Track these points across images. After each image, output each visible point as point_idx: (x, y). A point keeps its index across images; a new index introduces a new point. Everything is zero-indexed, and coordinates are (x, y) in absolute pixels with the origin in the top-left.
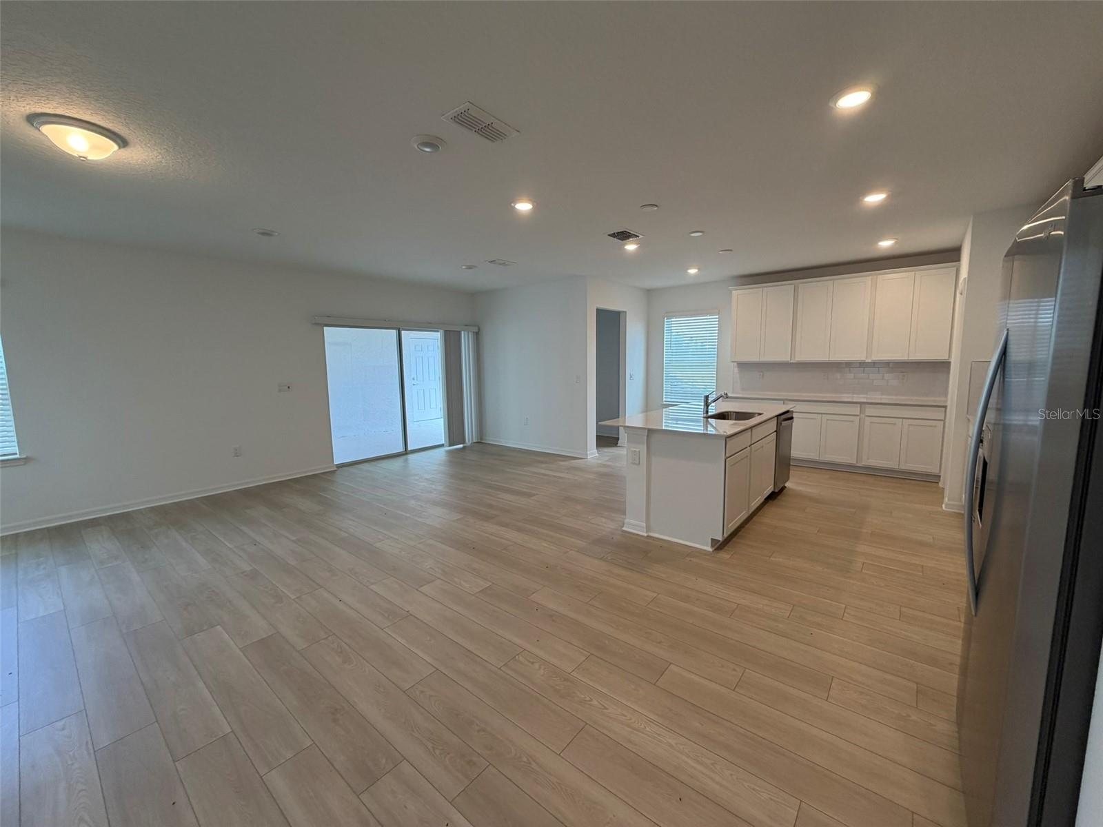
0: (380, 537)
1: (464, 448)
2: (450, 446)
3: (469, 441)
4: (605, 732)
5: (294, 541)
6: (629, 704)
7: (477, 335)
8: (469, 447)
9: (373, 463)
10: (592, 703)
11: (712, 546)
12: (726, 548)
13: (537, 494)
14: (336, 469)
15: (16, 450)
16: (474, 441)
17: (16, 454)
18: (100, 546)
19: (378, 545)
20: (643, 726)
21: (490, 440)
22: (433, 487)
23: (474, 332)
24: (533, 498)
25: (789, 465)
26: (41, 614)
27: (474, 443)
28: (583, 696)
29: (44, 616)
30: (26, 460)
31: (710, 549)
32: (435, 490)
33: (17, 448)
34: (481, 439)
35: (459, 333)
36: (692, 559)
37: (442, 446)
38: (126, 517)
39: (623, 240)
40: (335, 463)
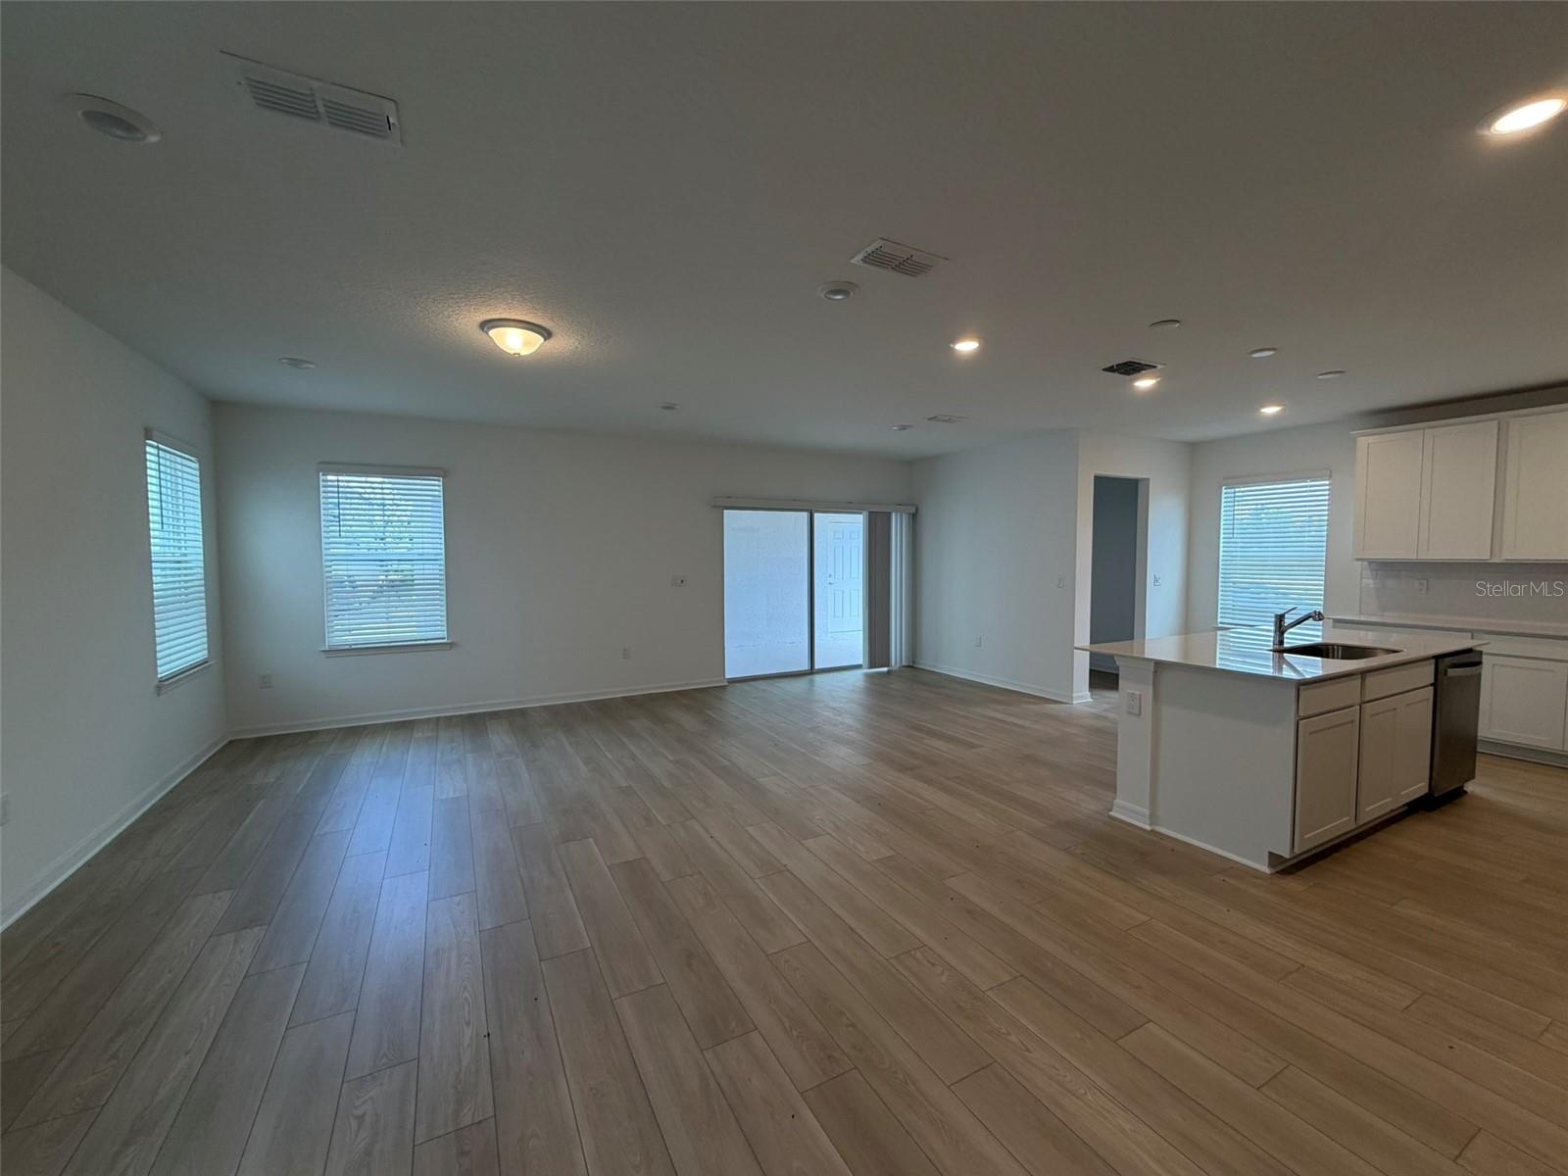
0: (766, 772)
1: (888, 672)
2: (871, 667)
3: (896, 664)
4: (1021, 1080)
5: (671, 761)
6: (1068, 1056)
7: (914, 518)
8: (895, 671)
9: (772, 682)
10: (1010, 1038)
11: (1271, 865)
12: (1300, 873)
13: (981, 746)
14: (727, 684)
15: (445, 634)
16: (904, 664)
17: (443, 638)
18: (500, 738)
19: (761, 780)
20: (1083, 1091)
21: (926, 663)
22: (840, 719)
23: (909, 514)
24: (973, 750)
25: (1474, 751)
26: (451, 795)
27: (905, 666)
28: (997, 1025)
29: (453, 798)
30: (451, 645)
31: (1265, 869)
32: (841, 723)
33: (445, 633)
34: (914, 662)
35: (889, 514)
36: (1227, 879)
37: (859, 667)
38: (523, 712)
39: (1129, 374)
40: (727, 677)
